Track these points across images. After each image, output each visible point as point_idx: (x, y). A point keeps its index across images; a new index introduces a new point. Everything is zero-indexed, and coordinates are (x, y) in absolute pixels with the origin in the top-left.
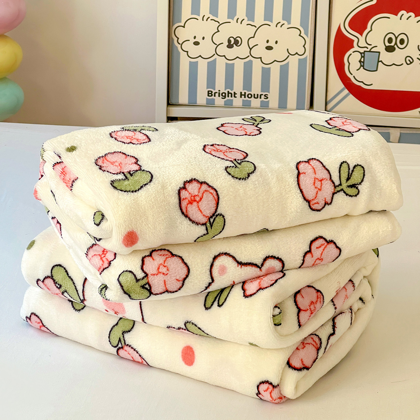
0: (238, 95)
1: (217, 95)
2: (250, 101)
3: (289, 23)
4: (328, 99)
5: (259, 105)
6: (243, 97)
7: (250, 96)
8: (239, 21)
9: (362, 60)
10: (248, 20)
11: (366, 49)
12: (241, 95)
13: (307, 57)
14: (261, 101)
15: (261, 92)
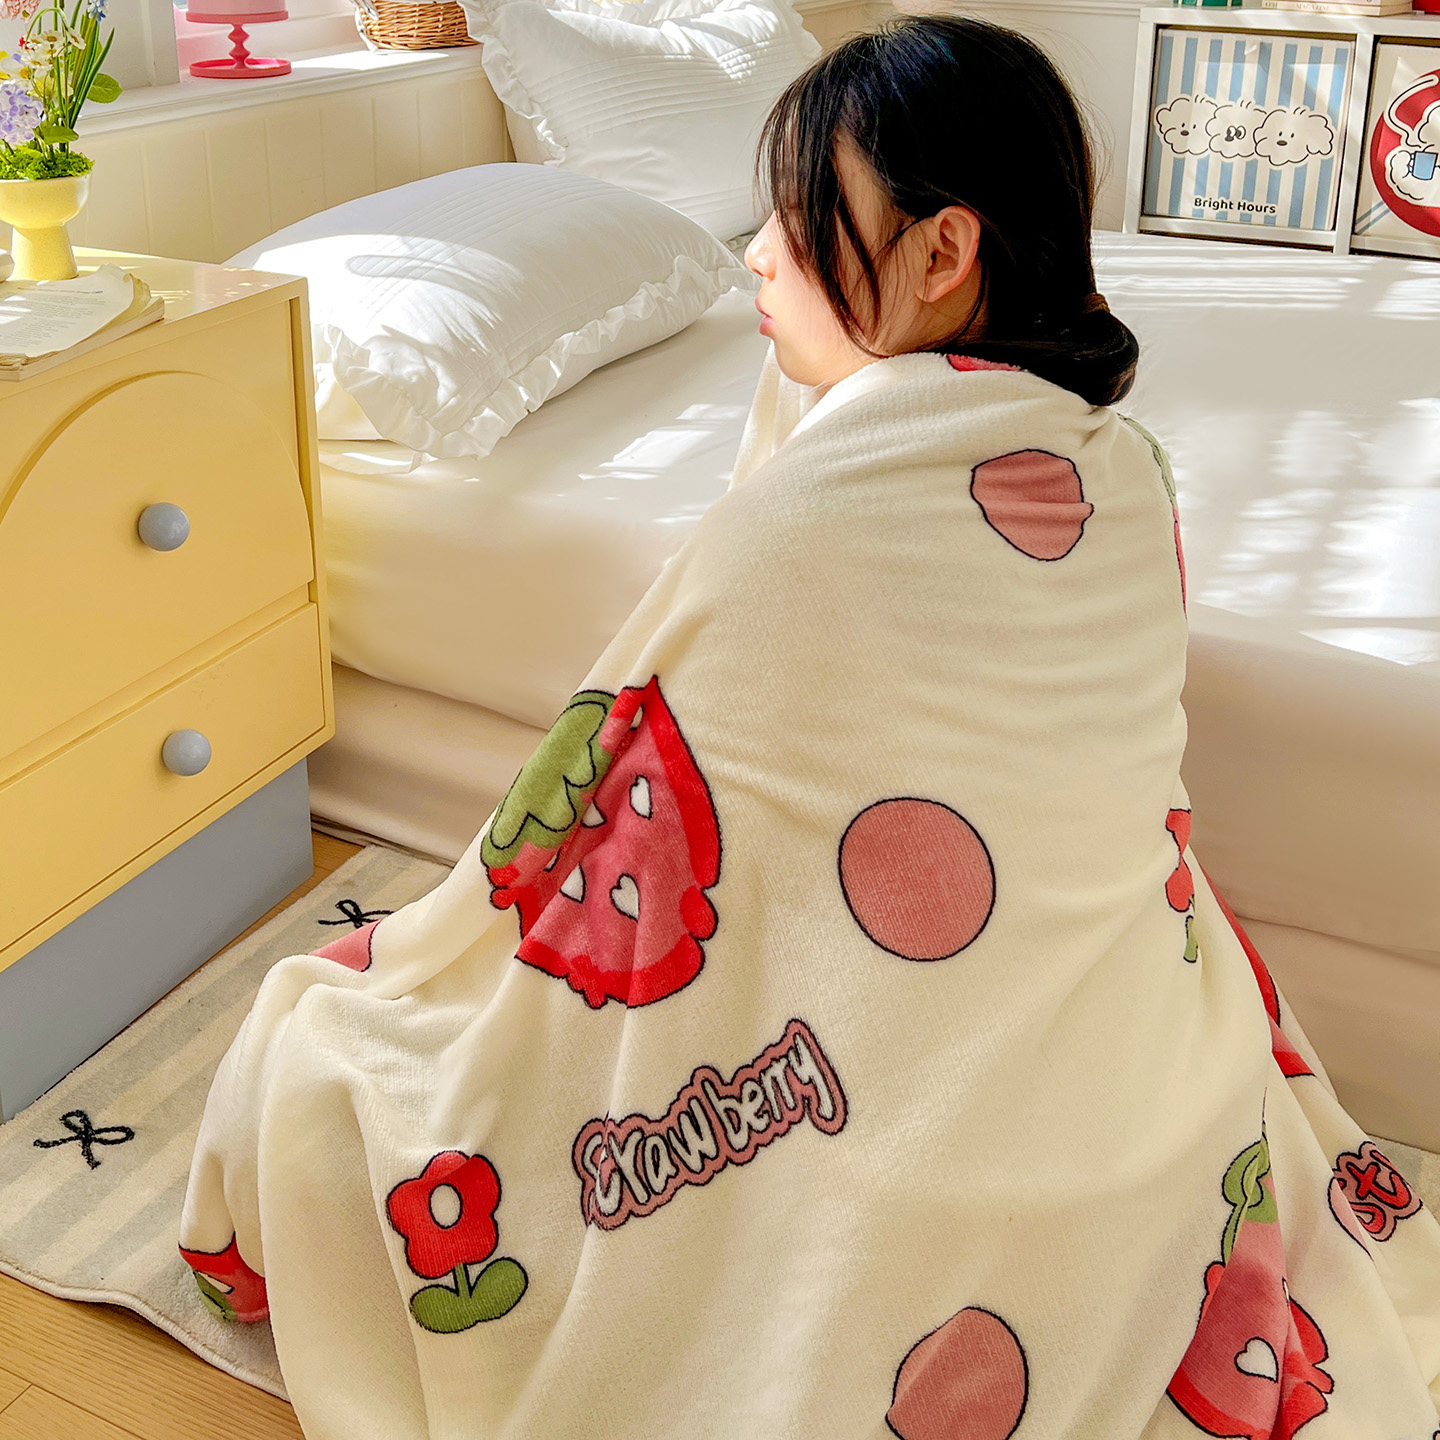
0: (1235, 206)
1: (1207, 204)
2: (1251, 215)
3: (1312, 109)
4: (1358, 217)
5: (1262, 221)
6: (1241, 208)
7: (1251, 208)
8: (1244, 104)
9: (1411, 164)
10: (1257, 103)
11: (1417, 149)
12: (1239, 205)
13: (1332, 158)
14: (1266, 217)
15: (1267, 202)
